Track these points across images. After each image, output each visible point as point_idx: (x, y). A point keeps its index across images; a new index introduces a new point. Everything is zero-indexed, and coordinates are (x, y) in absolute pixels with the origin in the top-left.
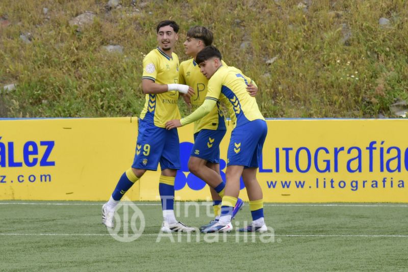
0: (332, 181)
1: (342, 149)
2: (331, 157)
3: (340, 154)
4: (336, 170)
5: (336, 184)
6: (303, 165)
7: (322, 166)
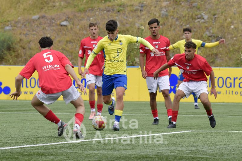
0: (232, 92)
1: (237, 78)
2: (232, 81)
3: (236, 80)
4: (234, 87)
5: (234, 93)
6: (221, 85)
7: (228, 85)
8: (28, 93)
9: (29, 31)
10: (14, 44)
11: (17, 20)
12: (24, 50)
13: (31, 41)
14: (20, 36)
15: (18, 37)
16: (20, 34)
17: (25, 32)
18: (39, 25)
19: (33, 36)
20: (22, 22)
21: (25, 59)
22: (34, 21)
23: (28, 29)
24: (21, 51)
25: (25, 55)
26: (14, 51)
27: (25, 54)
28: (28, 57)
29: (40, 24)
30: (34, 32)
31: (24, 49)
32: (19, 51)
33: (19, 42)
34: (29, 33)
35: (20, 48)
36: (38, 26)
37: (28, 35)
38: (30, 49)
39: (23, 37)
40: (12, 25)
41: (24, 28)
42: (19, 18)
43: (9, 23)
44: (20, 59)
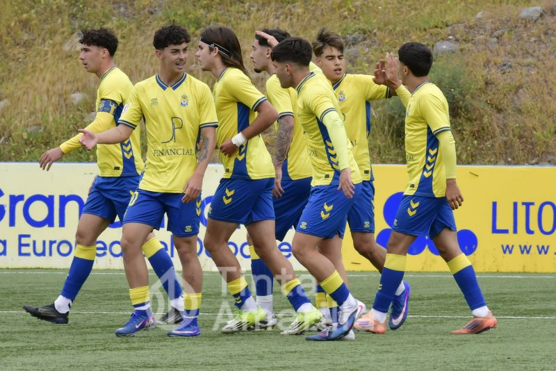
8: (534, 250)
9: (514, 56)
10: (468, 97)
11: (472, 21)
12: (501, 116)
13: (520, 87)
14: (485, 72)
15: (481, 74)
16: (487, 64)
17: (499, 60)
18: (543, 37)
19: (524, 71)
20: (488, 27)
21: (505, 143)
22: (526, 22)
23: (509, 47)
24: (490, 119)
25: (503, 132)
26: (469, 120)
27: (504, 128)
28: (514, 136)
29: (546, 34)
30: (530, 60)
31: (499, 111)
32: (485, 120)
33: (482, 91)
34: (512, 61)
35: (488, 108)
36: (540, 41)
37: (510, 66)
38: (519, 111)
39: (494, 74)
40: (458, 36)
41: (497, 46)
42: (479, 15)
43: (448, 30)
44: (488, 144)
